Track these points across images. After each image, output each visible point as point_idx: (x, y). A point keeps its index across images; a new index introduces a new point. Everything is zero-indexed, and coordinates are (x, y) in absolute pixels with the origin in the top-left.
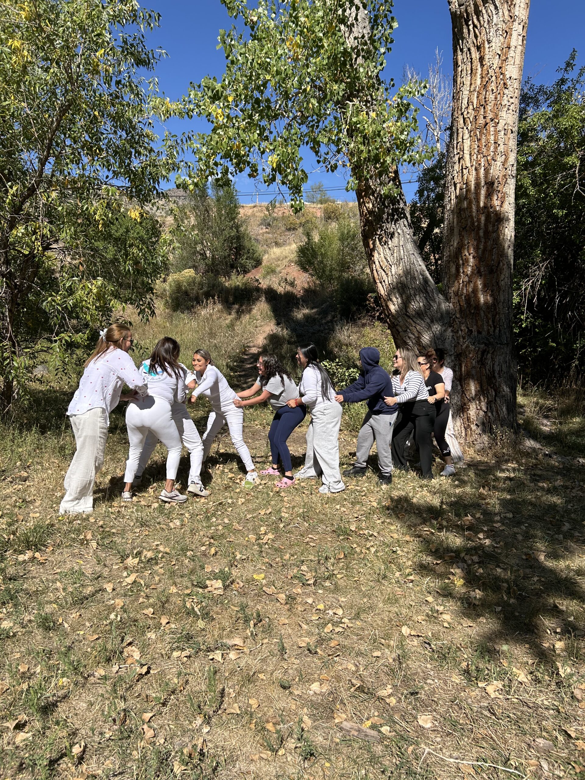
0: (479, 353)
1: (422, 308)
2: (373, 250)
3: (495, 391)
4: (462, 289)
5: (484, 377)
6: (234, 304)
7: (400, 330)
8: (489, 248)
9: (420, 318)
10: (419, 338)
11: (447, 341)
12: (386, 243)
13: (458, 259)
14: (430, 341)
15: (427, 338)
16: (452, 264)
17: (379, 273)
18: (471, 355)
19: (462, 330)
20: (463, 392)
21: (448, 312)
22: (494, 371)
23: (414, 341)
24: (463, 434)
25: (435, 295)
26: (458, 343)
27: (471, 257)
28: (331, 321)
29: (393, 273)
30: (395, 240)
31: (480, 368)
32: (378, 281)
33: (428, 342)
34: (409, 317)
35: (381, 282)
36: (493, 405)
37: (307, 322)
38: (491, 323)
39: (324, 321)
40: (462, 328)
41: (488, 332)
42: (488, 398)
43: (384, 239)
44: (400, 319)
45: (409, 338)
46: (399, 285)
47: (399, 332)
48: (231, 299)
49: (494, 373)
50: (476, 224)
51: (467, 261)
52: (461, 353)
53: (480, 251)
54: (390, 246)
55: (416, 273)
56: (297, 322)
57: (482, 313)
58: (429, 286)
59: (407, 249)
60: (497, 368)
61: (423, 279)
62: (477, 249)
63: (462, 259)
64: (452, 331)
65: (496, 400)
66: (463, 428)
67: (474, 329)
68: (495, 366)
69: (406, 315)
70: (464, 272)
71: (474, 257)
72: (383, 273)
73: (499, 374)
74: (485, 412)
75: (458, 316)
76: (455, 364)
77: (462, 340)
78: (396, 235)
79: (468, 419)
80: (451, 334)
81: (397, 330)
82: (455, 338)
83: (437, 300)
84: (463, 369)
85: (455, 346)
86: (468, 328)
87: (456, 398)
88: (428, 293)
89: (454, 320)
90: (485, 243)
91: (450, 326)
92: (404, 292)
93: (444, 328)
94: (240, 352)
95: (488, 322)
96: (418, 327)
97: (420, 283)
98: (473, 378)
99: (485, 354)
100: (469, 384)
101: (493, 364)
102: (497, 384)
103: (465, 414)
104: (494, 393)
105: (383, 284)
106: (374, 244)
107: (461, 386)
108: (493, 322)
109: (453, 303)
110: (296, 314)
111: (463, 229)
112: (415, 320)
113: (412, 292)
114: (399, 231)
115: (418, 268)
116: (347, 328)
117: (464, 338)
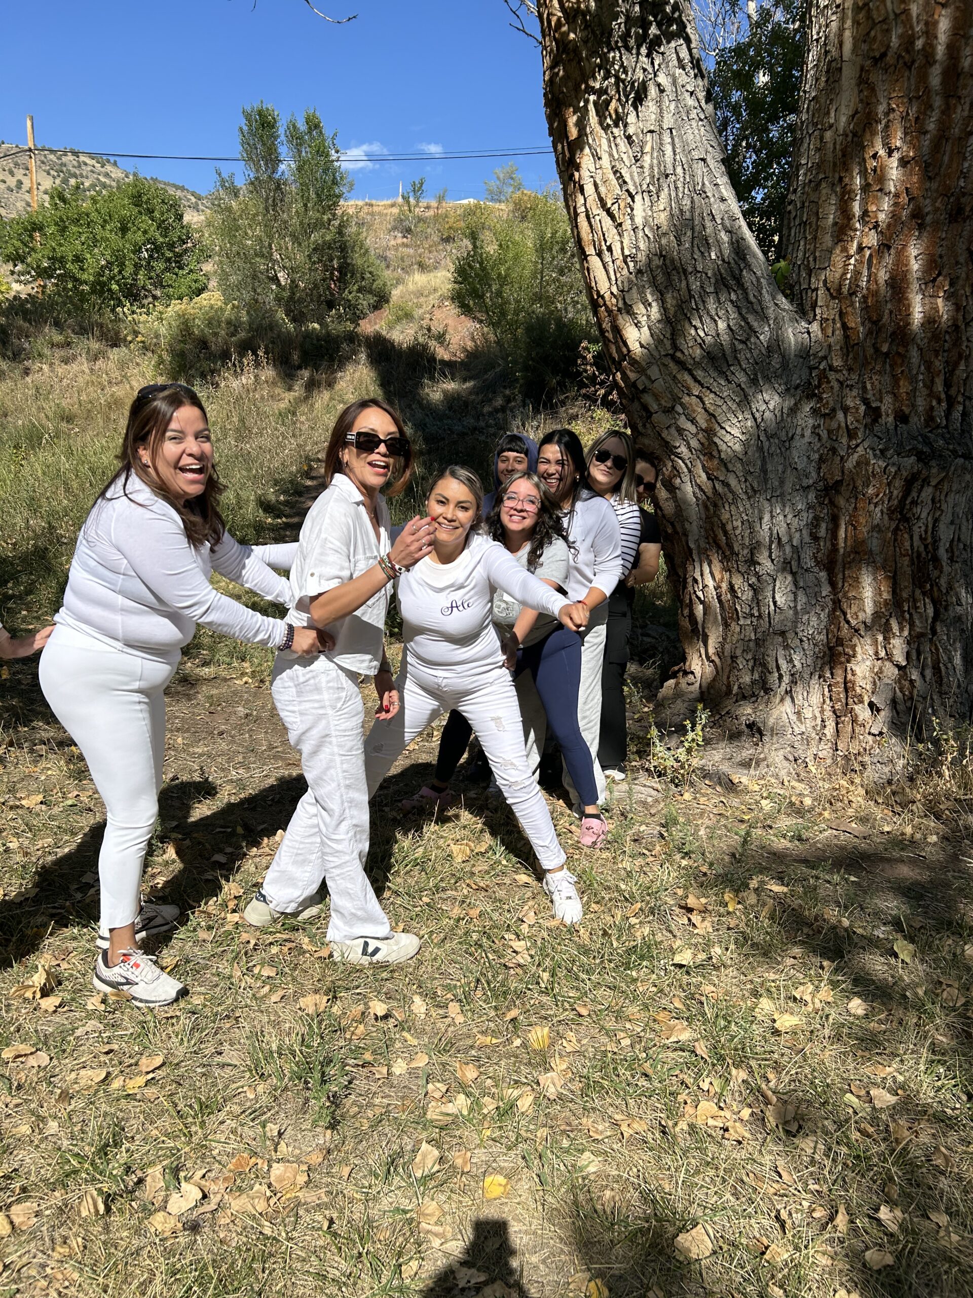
0: (898, 483)
1: (725, 338)
2: (577, 145)
3: (935, 602)
4: (857, 273)
5: (906, 561)
6: (300, 367)
7: (654, 407)
8: (956, 131)
9: (716, 369)
10: (709, 433)
11: (798, 443)
12: (620, 120)
13: (848, 169)
14: (745, 444)
15: (736, 432)
16: (825, 189)
17: (595, 222)
18: (871, 491)
19: (846, 410)
20: (837, 603)
21: (805, 353)
22: (936, 541)
23: (694, 443)
24: (830, 730)
25: (767, 297)
26: (834, 450)
27: (894, 162)
28: (503, 409)
29: (639, 221)
30: (650, 108)
31: (897, 529)
32: (590, 250)
33: (738, 447)
34: (682, 365)
35: (599, 254)
36: (927, 647)
37: (450, 408)
38: (939, 387)
39: (487, 409)
40: (850, 402)
41: (930, 418)
42: (912, 625)
43: (613, 104)
44: (654, 372)
45: (680, 431)
46: (657, 262)
47: (649, 414)
48: (296, 357)
49: (936, 549)
50: (919, 44)
51: (881, 176)
52: (839, 483)
53: (926, 141)
54: (631, 130)
55: (708, 224)
56: (428, 408)
57: (914, 353)
58: (748, 266)
59: (685, 144)
60: (945, 534)
61: (731, 243)
62: (915, 130)
63: (864, 173)
64: (814, 411)
65: (934, 632)
66: (828, 713)
67: (887, 405)
68: (942, 526)
69: (673, 357)
70: (865, 213)
71: (904, 163)
72: (607, 222)
73: (950, 550)
74: (899, 667)
75: (837, 362)
76: (816, 518)
77: (844, 440)
78: (653, 91)
79: (848, 687)
80: (811, 422)
81: (645, 408)
82: (824, 434)
83: (771, 312)
84: (842, 533)
85: (822, 460)
86: (866, 402)
87: (814, 621)
88: (745, 291)
89: (823, 376)
90: (947, 111)
91: (810, 397)
92: (670, 285)
93: (789, 402)
94: (298, 472)
95: (930, 385)
96: (709, 399)
97: (721, 255)
98: (871, 563)
99: (917, 485)
100: (857, 580)
101: (936, 521)
102: (943, 582)
103: (839, 672)
104: (930, 612)
105: (607, 257)
106: (581, 125)
107: (832, 584)
108: (948, 385)
109: (824, 320)
110: (427, 390)
111: (876, 61)
112: (699, 374)
113: (695, 286)
114: (662, 79)
115: (717, 208)
116: (535, 423)
117: (851, 434)
